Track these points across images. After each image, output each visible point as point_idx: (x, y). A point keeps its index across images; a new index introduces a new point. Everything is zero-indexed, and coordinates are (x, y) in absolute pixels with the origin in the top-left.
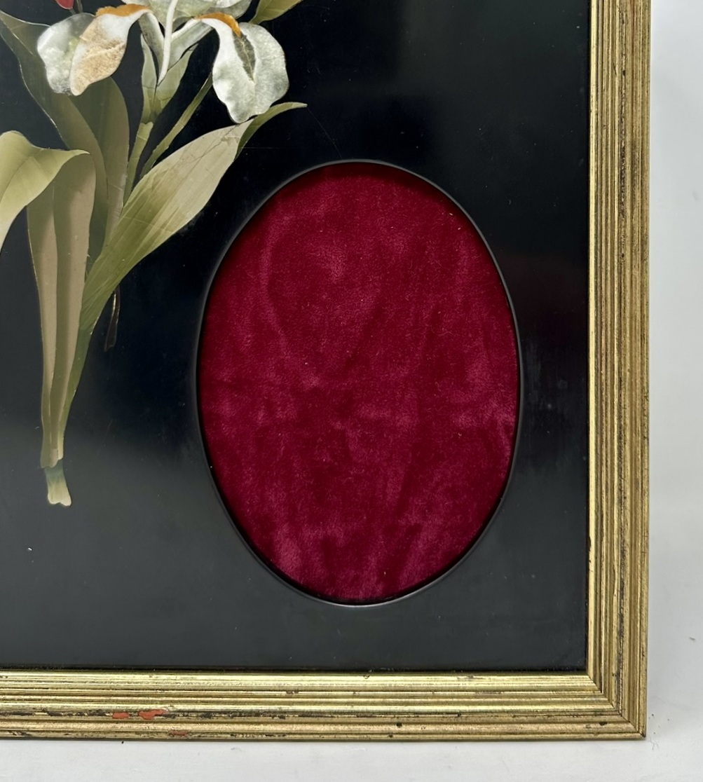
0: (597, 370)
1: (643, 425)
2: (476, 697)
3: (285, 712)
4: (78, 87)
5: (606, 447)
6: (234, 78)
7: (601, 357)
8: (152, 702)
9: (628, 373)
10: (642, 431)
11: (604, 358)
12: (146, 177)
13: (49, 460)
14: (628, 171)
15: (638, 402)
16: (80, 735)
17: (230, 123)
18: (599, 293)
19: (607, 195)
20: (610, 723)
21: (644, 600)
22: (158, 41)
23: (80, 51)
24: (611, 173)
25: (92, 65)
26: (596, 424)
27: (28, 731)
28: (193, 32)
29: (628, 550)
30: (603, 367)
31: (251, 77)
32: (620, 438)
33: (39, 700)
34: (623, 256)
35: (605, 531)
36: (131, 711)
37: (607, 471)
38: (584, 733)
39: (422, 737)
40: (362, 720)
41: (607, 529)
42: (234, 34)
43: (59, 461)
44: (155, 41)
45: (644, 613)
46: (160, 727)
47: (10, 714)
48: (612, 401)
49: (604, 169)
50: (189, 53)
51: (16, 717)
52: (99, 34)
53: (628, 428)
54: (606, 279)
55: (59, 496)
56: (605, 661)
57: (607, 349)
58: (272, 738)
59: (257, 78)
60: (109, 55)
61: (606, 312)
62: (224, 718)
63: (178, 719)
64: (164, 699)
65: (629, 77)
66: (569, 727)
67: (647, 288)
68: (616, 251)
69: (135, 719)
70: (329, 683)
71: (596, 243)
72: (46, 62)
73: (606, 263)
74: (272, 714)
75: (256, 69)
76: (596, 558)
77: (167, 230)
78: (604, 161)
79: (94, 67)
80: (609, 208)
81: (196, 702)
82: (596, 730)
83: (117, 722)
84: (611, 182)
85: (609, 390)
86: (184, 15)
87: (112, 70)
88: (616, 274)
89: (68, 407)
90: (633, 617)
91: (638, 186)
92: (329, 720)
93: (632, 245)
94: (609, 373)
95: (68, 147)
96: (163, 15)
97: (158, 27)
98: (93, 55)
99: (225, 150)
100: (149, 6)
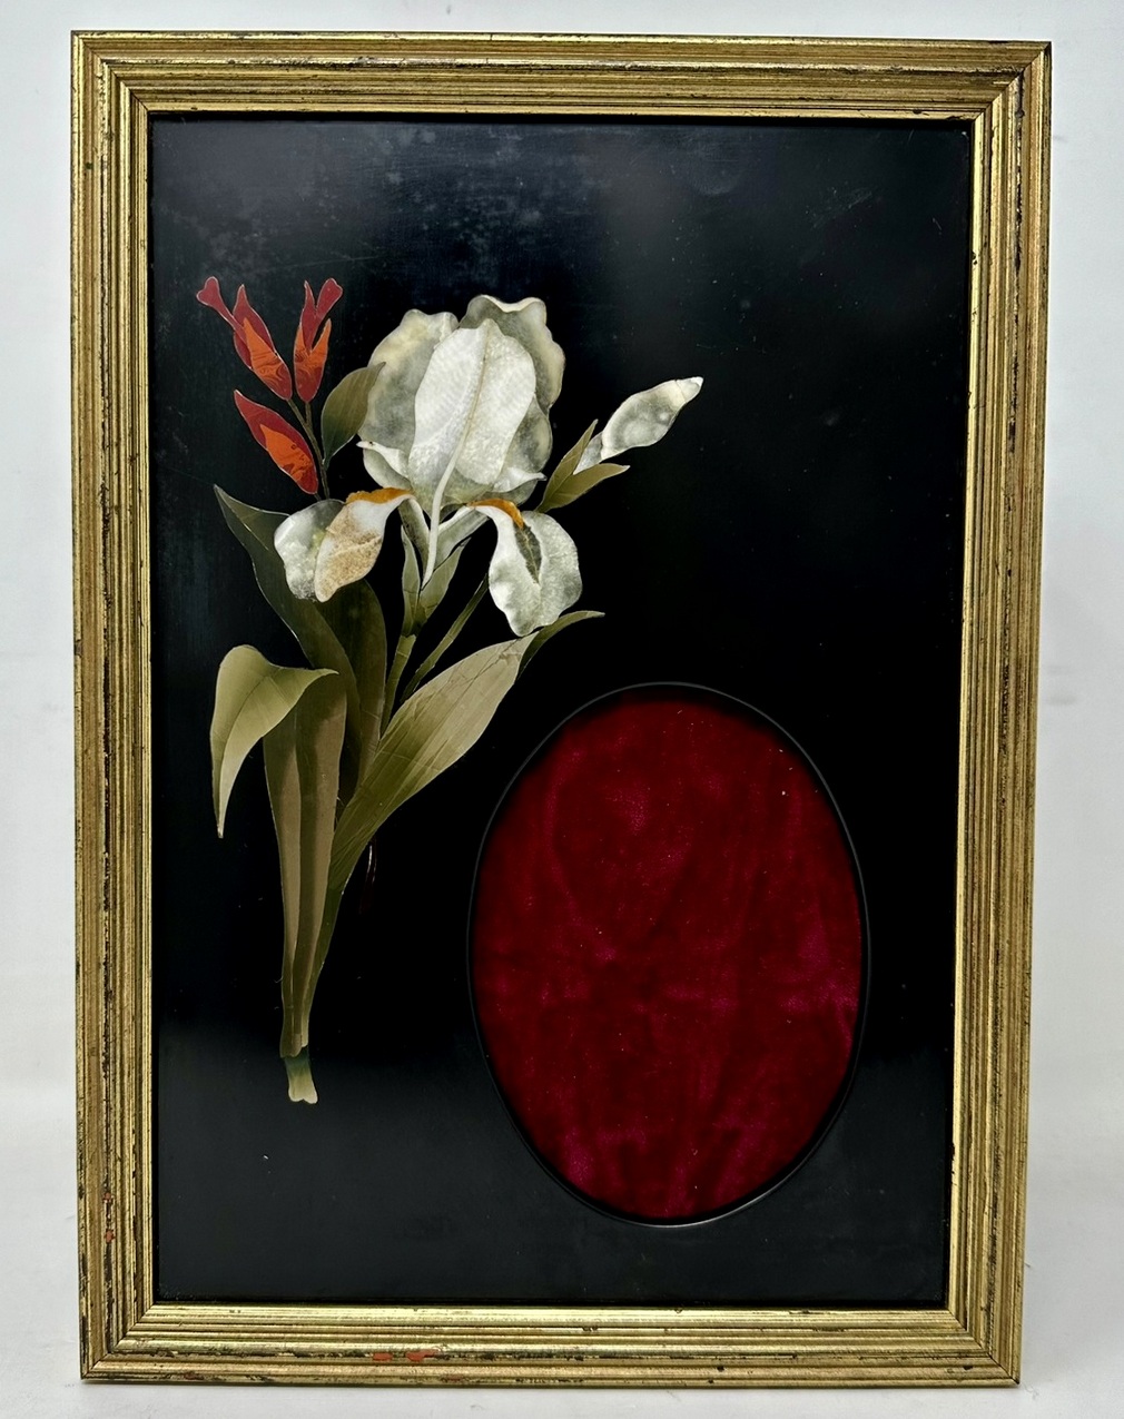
0: (965, 941)
1: (1023, 1008)
2: (813, 1336)
3: (583, 1353)
4: (325, 591)
5: (977, 1034)
6: (515, 581)
7: (972, 925)
8: (420, 1341)
9: (1007, 945)
10: (1023, 1016)
11: (975, 927)
12: (408, 702)
13: (291, 1047)
14: (1012, 696)
15: (1018, 980)
16: (333, 1380)
17: (512, 636)
18: (970, 847)
19: (983, 726)
20: (976, 1366)
21: (1021, 1218)
22: (422, 533)
23: (327, 547)
24: (990, 698)
25: (341, 564)
26: (964, 1007)
27: (269, 1375)
28: (465, 521)
29: (1003, 1158)
30: (975, 937)
31: (536, 579)
32: (995, 1023)
33: (283, 1338)
34: (1004, 801)
35: (973, 1136)
36: (395, 1351)
37: (977, 1064)
38: (945, 1379)
39: (748, 1383)
40: (676, 1362)
41: (976, 1133)
42: (516, 526)
43: (303, 1049)
44: (418, 534)
45: (1020, 1234)
46: (430, 1371)
47: (248, 1355)
48: (986, 979)
49: (980, 694)
50: (461, 549)
51: (255, 1359)
52: (350, 526)
53: (1005, 1012)
54: (981, 830)
55: (303, 1091)
56: (971, 1293)
57: (980, 916)
58: (567, 1383)
59: (543, 580)
60: (363, 552)
61: (980, 871)
62: (510, 1359)
63: (453, 1361)
64: (434, 1337)
65: (1015, 578)
66: (927, 1371)
67: (1032, 841)
68: (994, 798)
69: (400, 1361)
70: (633, 1318)
71: (968, 785)
72: (285, 561)
73: (981, 811)
74: (567, 1355)
75: (541, 568)
76: (961, 1168)
77: (433, 767)
78: (981, 684)
79: (344, 566)
80: (986, 742)
81: (474, 1341)
82: (960, 1375)
83: (377, 1365)
84: (990, 709)
85: (982, 966)
86: (454, 502)
87: (366, 570)
88: (994, 824)
89: (315, 982)
90: (1007, 1240)
91: (1023, 714)
92: (635, 1362)
93: (1015, 787)
94: (982, 945)
95: (313, 665)
96: (427, 501)
97: (422, 517)
98: (343, 551)
99: (504, 669)
100: (411, 490)
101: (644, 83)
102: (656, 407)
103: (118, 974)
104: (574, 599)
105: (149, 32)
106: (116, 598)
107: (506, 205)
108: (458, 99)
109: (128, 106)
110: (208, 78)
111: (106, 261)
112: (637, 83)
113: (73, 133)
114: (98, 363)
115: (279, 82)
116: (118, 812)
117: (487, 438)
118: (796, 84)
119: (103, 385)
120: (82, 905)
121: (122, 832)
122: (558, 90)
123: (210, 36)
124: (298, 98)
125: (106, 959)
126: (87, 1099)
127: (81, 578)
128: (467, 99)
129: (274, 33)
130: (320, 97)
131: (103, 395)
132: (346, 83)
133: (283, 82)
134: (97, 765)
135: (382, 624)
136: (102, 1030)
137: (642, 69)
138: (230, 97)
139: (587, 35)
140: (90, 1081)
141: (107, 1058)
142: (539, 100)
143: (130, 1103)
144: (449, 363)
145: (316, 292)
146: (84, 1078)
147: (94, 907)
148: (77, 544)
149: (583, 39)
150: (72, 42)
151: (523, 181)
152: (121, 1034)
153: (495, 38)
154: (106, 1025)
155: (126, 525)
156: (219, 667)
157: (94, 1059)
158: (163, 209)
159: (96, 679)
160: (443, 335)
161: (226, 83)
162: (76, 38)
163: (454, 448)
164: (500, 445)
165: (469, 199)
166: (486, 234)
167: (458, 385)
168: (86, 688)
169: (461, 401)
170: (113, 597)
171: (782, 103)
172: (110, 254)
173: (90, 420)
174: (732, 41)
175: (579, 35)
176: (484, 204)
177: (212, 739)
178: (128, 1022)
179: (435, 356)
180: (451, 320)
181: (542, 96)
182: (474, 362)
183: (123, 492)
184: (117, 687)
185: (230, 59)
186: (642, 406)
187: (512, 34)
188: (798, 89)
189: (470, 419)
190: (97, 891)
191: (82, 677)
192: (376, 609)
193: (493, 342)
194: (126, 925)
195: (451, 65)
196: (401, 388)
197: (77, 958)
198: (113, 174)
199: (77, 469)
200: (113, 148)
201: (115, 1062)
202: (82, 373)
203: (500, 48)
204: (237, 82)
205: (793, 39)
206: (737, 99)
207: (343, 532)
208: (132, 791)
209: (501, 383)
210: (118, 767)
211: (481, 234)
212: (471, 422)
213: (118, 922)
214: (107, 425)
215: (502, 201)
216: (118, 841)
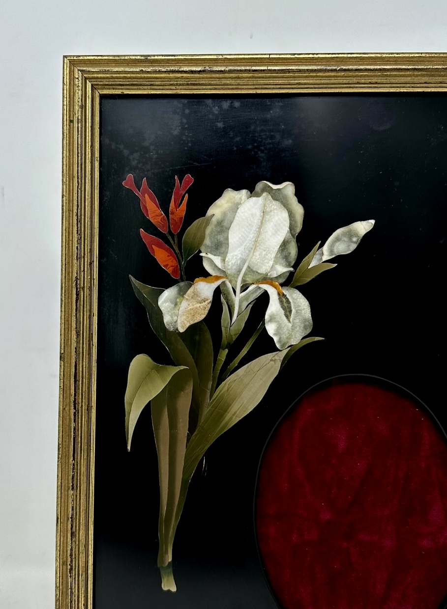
4: (183, 327)
6: (278, 322)
12: (223, 383)
13: (163, 562)
17: (277, 350)
22: (231, 298)
23: (184, 305)
25: (191, 314)
28: (254, 292)
31: (289, 321)
42: (279, 294)
43: (169, 563)
44: (229, 298)
50: (251, 306)
52: (196, 295)
55: (169, 585)
59: (293, 321)
60: (201, 307)
72: (164, 312)
75: (292, 315)
77: (236, 417)
86: (248, 282)
87: (203, 316)
89: (176, 528)
95: (176, 364)
96: (234, 282)
97: (232, 290)
98: (192, 307)
99: (272, 367)
100: (226, 277)
101: (346, 77)
102: (350, 235)
103: (78, 523)
104: (309, 331)
105: (101, 56)
106: (81, 332)
107: (275, 137)
108: (252, 87)
109: (90, 92)
110: (130, 78)
111: (79, 168)
112: (342, 77)
113: (63, 105)
114: (75, 218)
115: (165, 80)
116: (79, 439)
117: (264, 251)
118: (423, 76)
119: (77, 228)
120: (60, 487)
121: (81, 450)
122: (303, 81)
123: (131, 57)
124: (174, 87)
125: (72, 515)
126: (61, 587)
127: (65, 323)
128: (257, 87)
129: (162, 55)
130: (184, 87)
131: (77, 233)
132: (197, 80)
133: (166, 80)
134: (70, 415)
135: (211, 344)
136: (69, 552)
137: (345, 70)
138: (141, 87)
139: (317, 54)
140: (62, 579)
141: (71, 566)
142: (293, 86)
143: (82, 590)
144: (246, 214)
145: (181, 180)
146: (60, 577)
147: (66, 488)
148: (63, 306)
149: (315, 56)
150: (64, 61)
151: (284, 125)
152: (79, 554)
153: (271, 56)
154: (71, 550)
155: (87, 296)
156: (129, 365)
157: (65, 567)
158: (107, 141)
159: (70, 373)
160: (243, 201)
161: (138, 80)
162: (66, 59)
163: (248, 256)
164: (271, 254)
165: (257, 135)
166: (265, 151)
167: (250, 225)
168: (65, 377)
169: (252, 232)
170: (79, 332)
171: (416, 85)
172: (81, 165)
173: (71, 245)
174: (390, 55)
175: (313, 54)
176: (264, 137)
177: (125, 401)
178: (82, 548)
179: (239, 211)
180: (247, 193)
181: (294, 84)
182: (258, 213)
183: (86, 280)
184: (81, 376)
185: (141, 69)
186: (344, 234)
187: (280, 54)
188: (424, 78)
189: (256, 241)
190: (68, 480)
191: (64, 372)
192: (208, 336)
193: (268, 204)
194: (82, 498)
195: (249, 70)
196: (222, 227)
197: (57, 514)
198: (83, 125)
199: (64, 269)
200: (83, 113)
201: (75, 569)
202: (67, 223)
203: (274, 61)
204: (144, 80)
205: (421, 53)
206: (393, 83)
207: (192, 298)
208: (86, 429)
209: (272, 224)
210: (80, 417)
211: (262, 151)
212: (256, 243)
213: (78, 496)
214: (79, 248)
215: (273, 135)
216: (79, 455)
